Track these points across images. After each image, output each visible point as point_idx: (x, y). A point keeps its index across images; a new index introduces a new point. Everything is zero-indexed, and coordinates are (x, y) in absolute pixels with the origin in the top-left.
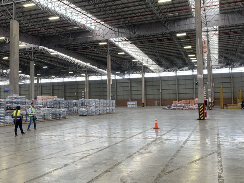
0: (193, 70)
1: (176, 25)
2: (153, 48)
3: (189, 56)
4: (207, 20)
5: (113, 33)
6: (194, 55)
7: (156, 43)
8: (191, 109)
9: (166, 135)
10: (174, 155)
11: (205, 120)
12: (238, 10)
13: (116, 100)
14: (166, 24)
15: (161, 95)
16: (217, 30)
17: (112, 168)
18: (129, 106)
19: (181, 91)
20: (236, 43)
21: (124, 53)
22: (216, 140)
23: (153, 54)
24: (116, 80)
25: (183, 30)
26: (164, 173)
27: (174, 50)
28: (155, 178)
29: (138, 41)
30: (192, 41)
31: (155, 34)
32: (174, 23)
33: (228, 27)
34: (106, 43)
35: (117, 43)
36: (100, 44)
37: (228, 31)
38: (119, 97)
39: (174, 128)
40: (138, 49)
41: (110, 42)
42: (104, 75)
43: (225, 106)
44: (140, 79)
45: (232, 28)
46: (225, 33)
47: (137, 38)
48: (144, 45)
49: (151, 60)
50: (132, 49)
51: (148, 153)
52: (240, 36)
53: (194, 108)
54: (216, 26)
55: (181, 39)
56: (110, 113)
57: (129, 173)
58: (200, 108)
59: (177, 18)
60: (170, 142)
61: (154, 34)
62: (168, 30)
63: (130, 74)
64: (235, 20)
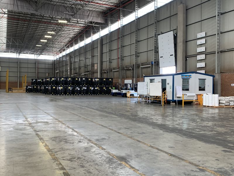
16: (6, 14)
20: (24, 30)
33: (16, 13)
37: (17, 17)
43: (10, 89)
45: (21, 15)
46: (14, 19)
52: (28, 24)
54: (5, 8)
64: (23, 8)
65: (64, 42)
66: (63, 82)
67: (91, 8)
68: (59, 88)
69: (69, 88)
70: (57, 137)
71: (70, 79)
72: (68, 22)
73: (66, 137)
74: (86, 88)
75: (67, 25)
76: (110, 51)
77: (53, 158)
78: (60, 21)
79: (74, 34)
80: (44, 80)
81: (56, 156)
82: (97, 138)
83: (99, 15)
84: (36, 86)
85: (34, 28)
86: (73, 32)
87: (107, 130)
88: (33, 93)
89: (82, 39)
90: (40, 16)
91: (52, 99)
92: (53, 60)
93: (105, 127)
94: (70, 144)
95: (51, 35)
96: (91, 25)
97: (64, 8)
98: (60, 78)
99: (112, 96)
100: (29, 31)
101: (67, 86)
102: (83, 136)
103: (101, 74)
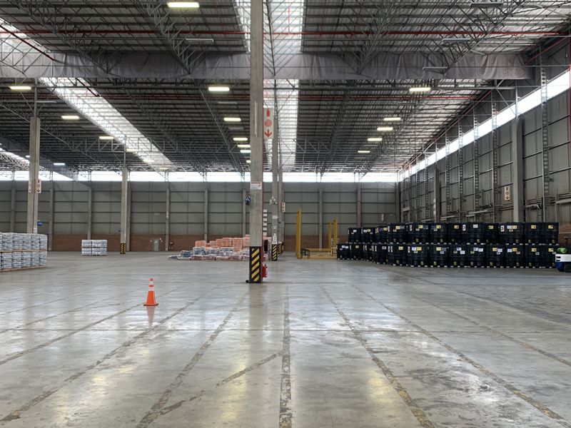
0: (242, 171)
1: (208, 65)
2: (154, 113)
3: (235, 139)
4: (276, 64)
5: (51, 64)
6: (246, 139)
7: (161, 101)
8: (235, 259)
9: (174, 319)
10: (188, 365)
11: (263, 283)
12: (339, 50)
13: (51, 236)
14: (185, 60)
15: (167, 226)
16: (296, 89)
17: (25, 408)
18: (84, 251)
19: (215, 218)
20: (332, 120)
21: (76, 117)
22: (283, 327)
23: (153, 128)
24: (53, 183)
25: (224, 80)
26: (159, 411)
27: (203, 123)
28: (136, 424)
29: (116, 91)
30: (242, 107)
31: (159, 80)
32: (203, 60)
33: (317, 84)
34: (28, 88)
35: (59, 91)
36: (13, 88)
37: (317, 93)
38: (59, 228)
39: (192, 303)
40: (115, 110)
41: (41, 86)
42: (21, 169)
43: (304, 252)
44: (119, 184)
45: (325, 87)
46: (311, 97)
47: (113, 83)
48: (131, 104)
49: (146, 140)
50: (99, 108)
51: (124, 364)
52: (341, 105)
53: (240, 256)
54: (294, 78)
55: (220, 100)
56: (31, 268)
57: (72, 418)
58: (253, 255)
59: (210, 49)
60: (182, 337)
61: (156, 79)
62: (189, 73)
63: (91, 171)
64: (331, 71)
65: (422, 139)
66: (423, 236)
67: (491, 46)
68: (414, 249)
69: (438, 249)
70: (423, 371)
71: (438, 227)
72: (431, 90)
73: (445, 372)
74: (481, 250)
75: (429, 96)
76: (548, 149)
77: (420, 422)
78: (412, 90)
79: (448, 117)
80: (377, 231)
81: (429, 418)
82: (531, 383)
83: (512, 62)
84: (359, 245)
85: (353, 114)
86: (443, 111)
87: (557, 366)
88: (352, 261)
89: (467, 127)
90: (367, 84)
91: (398, 277)
92: (395, 183)
93: (549, 355)
94: (461, 392)
95: (390, 126)
96: (492, 88)
97: (422, 57)
98: (415, 226)
99: (558, 272)
100: (342, 122)
101: (432, 243)
102: (491, 374)
103: (523, 212)
